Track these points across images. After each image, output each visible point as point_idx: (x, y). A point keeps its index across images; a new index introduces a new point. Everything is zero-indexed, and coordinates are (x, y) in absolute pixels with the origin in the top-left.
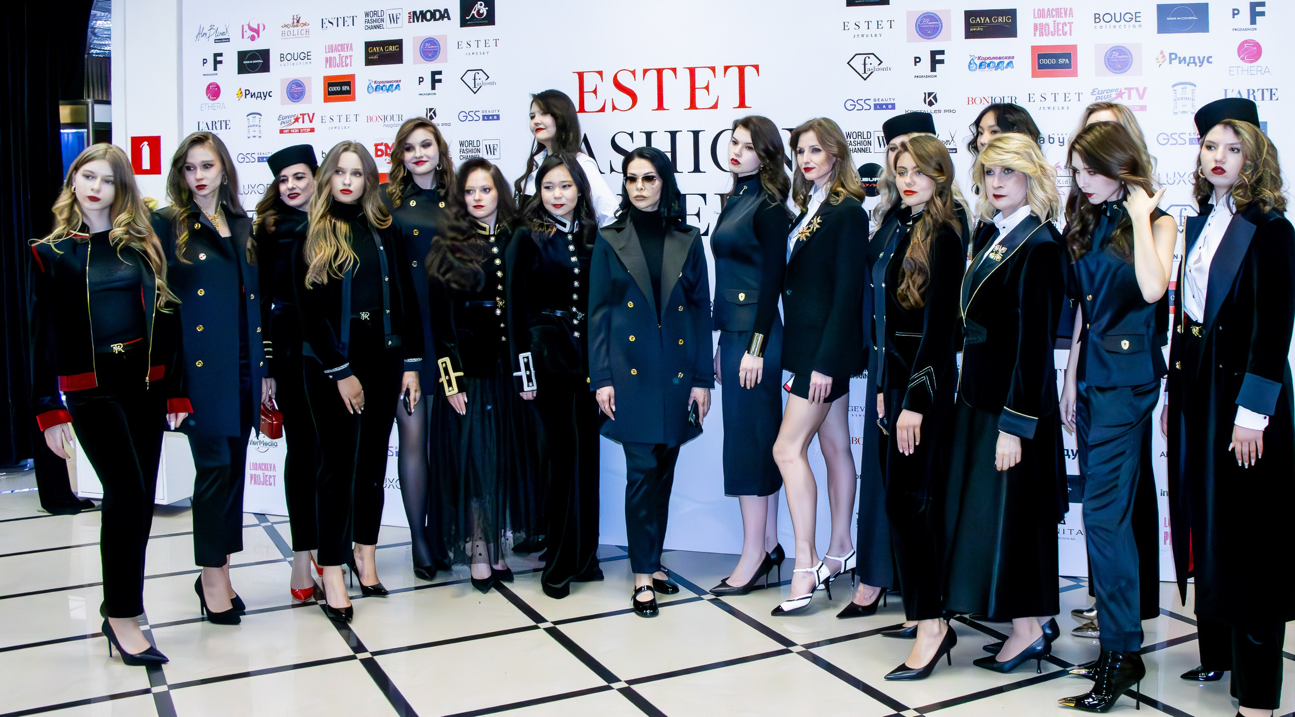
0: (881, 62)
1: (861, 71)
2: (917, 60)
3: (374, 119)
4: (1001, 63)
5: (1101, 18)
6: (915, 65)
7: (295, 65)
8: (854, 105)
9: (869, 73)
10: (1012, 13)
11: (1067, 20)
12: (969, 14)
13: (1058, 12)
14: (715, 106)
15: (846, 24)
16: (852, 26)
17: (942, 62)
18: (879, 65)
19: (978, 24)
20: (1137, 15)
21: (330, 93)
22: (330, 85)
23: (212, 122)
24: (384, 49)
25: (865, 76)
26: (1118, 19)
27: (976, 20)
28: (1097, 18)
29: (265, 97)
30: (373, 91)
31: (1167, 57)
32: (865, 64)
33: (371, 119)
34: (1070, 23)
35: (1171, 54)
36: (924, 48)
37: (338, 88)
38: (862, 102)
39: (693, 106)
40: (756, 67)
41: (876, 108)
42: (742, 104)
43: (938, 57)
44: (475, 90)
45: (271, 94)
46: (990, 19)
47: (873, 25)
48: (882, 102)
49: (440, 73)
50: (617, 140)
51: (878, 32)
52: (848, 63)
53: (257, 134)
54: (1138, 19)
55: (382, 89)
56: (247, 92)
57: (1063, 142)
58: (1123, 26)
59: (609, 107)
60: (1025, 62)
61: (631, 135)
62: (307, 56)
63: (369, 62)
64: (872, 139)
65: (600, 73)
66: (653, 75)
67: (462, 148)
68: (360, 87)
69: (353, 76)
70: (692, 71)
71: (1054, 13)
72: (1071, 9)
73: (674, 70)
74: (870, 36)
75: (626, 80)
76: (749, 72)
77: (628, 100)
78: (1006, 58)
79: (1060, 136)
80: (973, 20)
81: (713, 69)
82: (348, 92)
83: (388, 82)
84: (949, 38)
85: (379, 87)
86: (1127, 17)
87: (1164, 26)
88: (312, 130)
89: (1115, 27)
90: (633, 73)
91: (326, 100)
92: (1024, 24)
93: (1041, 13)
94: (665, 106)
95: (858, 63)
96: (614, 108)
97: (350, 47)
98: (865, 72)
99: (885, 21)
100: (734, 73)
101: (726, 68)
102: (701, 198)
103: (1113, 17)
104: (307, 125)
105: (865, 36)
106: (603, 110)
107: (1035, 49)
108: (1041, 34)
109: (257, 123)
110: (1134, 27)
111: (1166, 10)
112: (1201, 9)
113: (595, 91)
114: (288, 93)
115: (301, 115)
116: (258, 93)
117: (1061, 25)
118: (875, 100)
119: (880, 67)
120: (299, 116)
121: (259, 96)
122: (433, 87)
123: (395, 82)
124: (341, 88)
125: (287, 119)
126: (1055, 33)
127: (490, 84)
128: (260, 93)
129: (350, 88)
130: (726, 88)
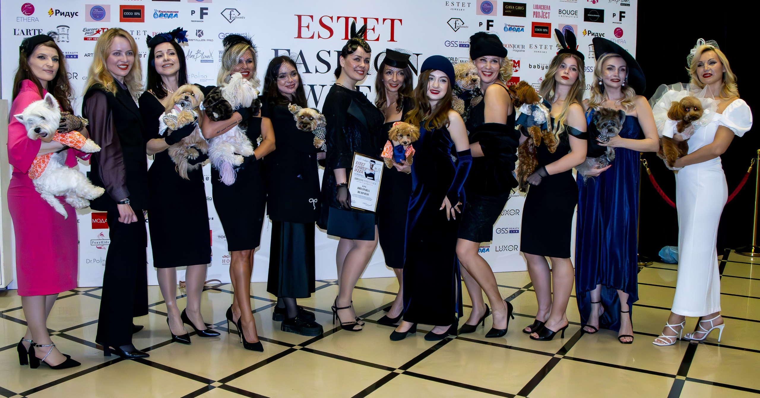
1: (454, 27)
2: (481, 24)
4: (519, 29)
5: (562, 12)
6: (480, 26)
8: (450, 44)
9: (458, 28)
10: (524, 5)
11: (548, 11)
12: (505, 4)
13: (544, 7)
14: (378, 40)
15: (447, 3)
16: (450, 4)
17: (492, 26)
18: (463, 24)
19: (509, 9)
20: (576, 12)
21: (125, 16)
22: (125, 11)
23: (27, 30)
25: (456, 30)
26: (568, 13)
27: (508, 7)
28: (560, 11)
29: (73, 16)
30: (158, 17)
31: (587, 32)
32: (456, 24)
34: (549, 13)
35: (589, 31)
36: (484, 18)
37: (131, 14)
38: (453, 43)
40: (401, 20)
41: (460, 46)
42: (392, 39)
43: (490, 23)
44: (231, 21)
45: (77, 14)
46: (515, 7)
47: (460, 5)
48: (463, 43)
49: (207, 9)
50: (320, 54)
51: (463, 8)
52: (448, 22)
53: (65, 39)
54: (576, 14)
55: (164, 16)
56: (58, 12)
57: (543, 68)
58: (570, 17)
59: (316, 36)
60: (528, 29)
61: (329, 52)
64: (458, 61)
65: (312, 17)
66: (343, 21)
68: (148, 14)
69: (143, 7)
70: (365, 20)
71: (542, 7)
72: (549, 6)
73: (355, 18)
74: (459, 10)
75: (327, 22)
76: (397, 23)
77: (328, 33)
78: (521, 26)
79: (542, 65)
80: (507, 7)
81: (377, 19)
82: (140, 16)
84: (496, 15)
85: (162, 15)
86: (572, 12)
87: (587, 19)
89: (567, 16)
90: (332, 18)
91: (121, 20)
92: (529, 11)
93: (537, 7)
95: (452, 23)
96: (319, 37)
98: (456, 28)
99: (466, 3)
100: (388, 22)
102: (368, 88)
103: (567, 12)
105: (456, 9)
106: (312, 37)
107: (533, 23)
108: (536, 17)
109: (66, 32)
110: (575, 17)
111: (587, 11)
112: (601, 12)
113: (308, 27)
114: (92, 15)
115: (101, 29)
116: (67, 13)
117: (545, 13)
118: (460, 42)
119: (463, 25)
120: (100, 30)
121: (67, 14)
122: (202, 17)
123: (174, 12)
124: (134, 14)
125: (90, 31)
126: (543, 17)
127: (241, 18)
128: (69, 13)
129: (140, 14)
130: (384, 30)
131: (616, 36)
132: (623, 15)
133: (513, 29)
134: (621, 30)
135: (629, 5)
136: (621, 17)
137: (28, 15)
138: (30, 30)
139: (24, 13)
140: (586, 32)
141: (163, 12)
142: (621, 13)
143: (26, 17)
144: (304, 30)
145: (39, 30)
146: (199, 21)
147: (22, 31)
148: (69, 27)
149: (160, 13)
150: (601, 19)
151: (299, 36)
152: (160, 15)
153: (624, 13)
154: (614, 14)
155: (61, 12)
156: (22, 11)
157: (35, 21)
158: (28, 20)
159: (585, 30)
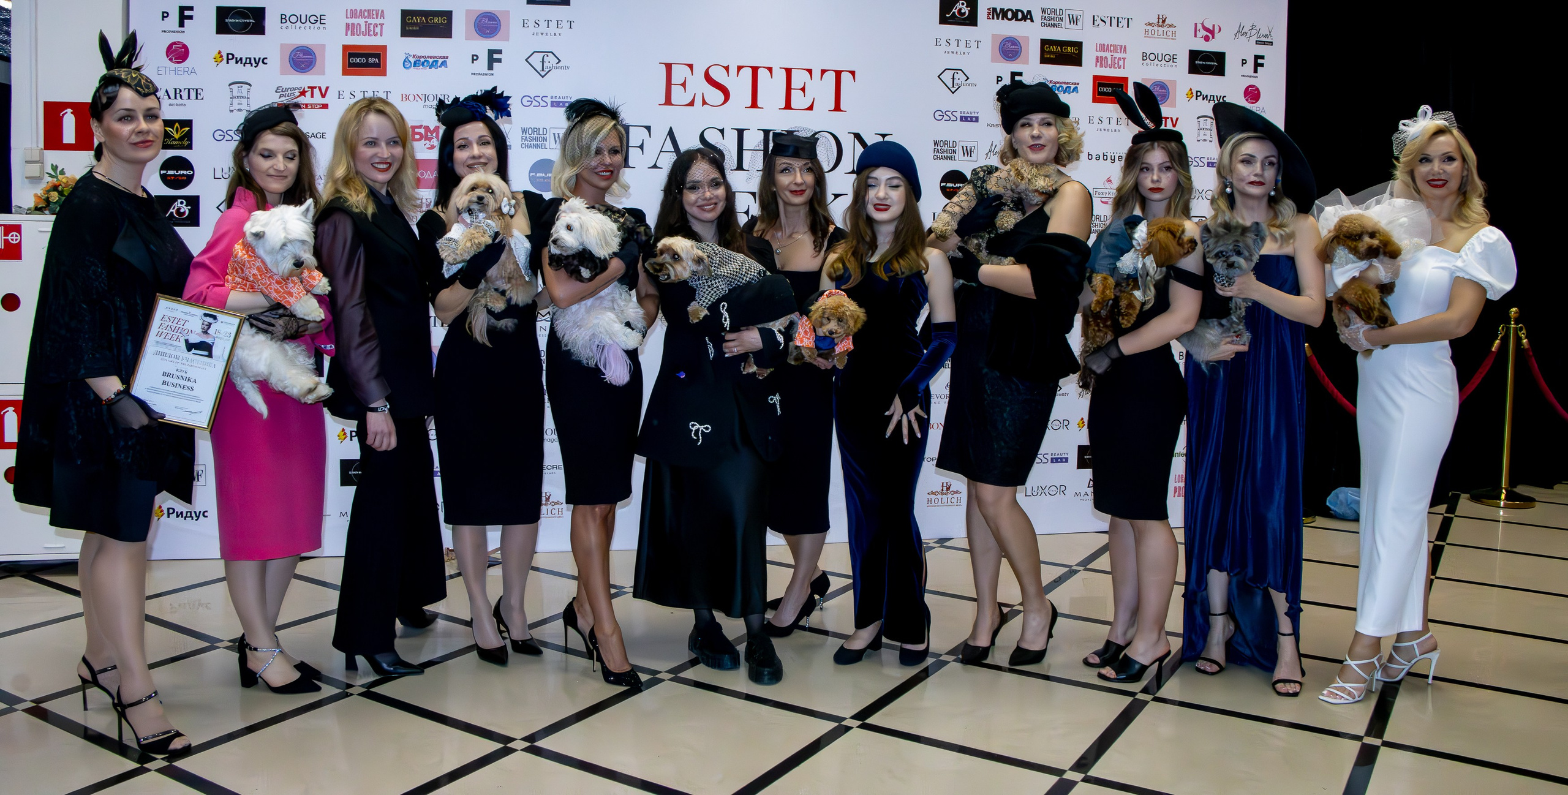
0: (968, 78)
1: (948, 85)
2: (999, 79)
3: (412, 98)
4: (1068, 88)
5: (1147, 56)
6: (998, 83)
7: (302, 28)
8: (941, 116)
9: (957, 87)
10: (1079, 45)
11: (1122, 55)
13: (1115, 48)
14: (811, 108)
15: (938, 40)
16: (943, 42)
19: (1050, 52)
20: (1175, 57)
21: (351, 65)
22: (351, 55)
23: (176, 90)
24: (426, 20)
25: (953, 90)
26: (1160, 59)
27: (1049, 47)
28: (1145, 56)
29: (257, 64)
30: (411, 66)
31: (1195, 94)
32: (953, 79)
33: (408, 98)
34: (1124, 59)
35: (1197, 92)
37: (363, 60)
38: (947, 114)
39: (788, 106)
40: (853, 73)
41: (960, 121)
42: (837, 108)
43: (1016, 78)
44: (543, 73)
45: (265, 61)
46: (1061, 49)
47: (962, 44)
48: (968, 115)
49: (500, 52)
50: (706, 135)
51: (966, 50)
52: (939, 77)
53: (244, 106)
54: (1175, 60)
55: (423, 64)
56: (230, 57)
57: (1114, 160)
58: (1163, 65)
59: (698, 101)
60: (1087, 89)
61: (722, 131)
62: (320, 19)
63: (405, 33)
64: (957, 148)
65: (691, 66)
66: (747, 73)
67: (524, 135)
68: (393, 61)
69: (384, 48)
70: (789, 72)
71: (1112, 49)
72: (1125, 47)
73: (770, 69)
74: (959, 53)
75: (718, 75)
76: (846, 78)
77: (720, 96)
78: (1072, 84)
79: (1112, 154)
80: (1047, 48)
81: (810, 71)
82: (378, 65)
83: (431, 57)
84: (1026, 62)
85: (419, 62)
86: (1167, 57)
87: (1194, 69)
88: (325, 106)
89: (1157, 65)
90: (727, 68)
91: (345, 73)
92: (1089, 55)
93: (1102, 48)
94: (759, 104)
95: (947, 77)
96: (704, 103)
97: (381, 14)
98: (952, 87)
99: (972, 41)
100: (830, 77)
101: (823, 72)
103: (1157, 56)
104: (318, 99)
105: (955, 53)
106: (692, 104)
107: (1095, 78)
108: (1101, 66)
109: (245, 94)
110: (1172, 66)
111: (1194, 55)
112: (1220, 57)
113: (684, 85)
114: (292, 61)
115: (309, 87)
116: (247, 58)
117: (1116, 60)
118: (961, 112)
119: (967, 82)
120: (306, 90)
121: (248, 62)
122: (490, 67)
123: (440, 57)
124: (367, 60)
125: (289, 92)
126: (1112, 66)
127: (561, 68)
128: (250, 59)
129: (379, 60)
130: (822, 90)
131: (1247, 100)
132: (1260, 61)
133: (1059, 88)
134: (1257, 89)
135: (1271, 43)
136: (1257, 66)
137: (178, 63)
138: (180, 91)
139: (171, 60)
140: (1192, 93)
141: (420, 57)
142: (1257, 57)
143: (173, 66)
144: (676, 91)
145: (197, 90)
146: (486, 75)
147: (167, 91)
148: (250, 85)
149: (415, 59)
150: (1220, 71)
151: (668, 102)
152: (415, 63)
153: (1262, 57)
154: (1243, 60)
155: (236, 58)
156: (168, 57)
157: (189, 72)
158: (177, 72)
159: (1191, 90)
